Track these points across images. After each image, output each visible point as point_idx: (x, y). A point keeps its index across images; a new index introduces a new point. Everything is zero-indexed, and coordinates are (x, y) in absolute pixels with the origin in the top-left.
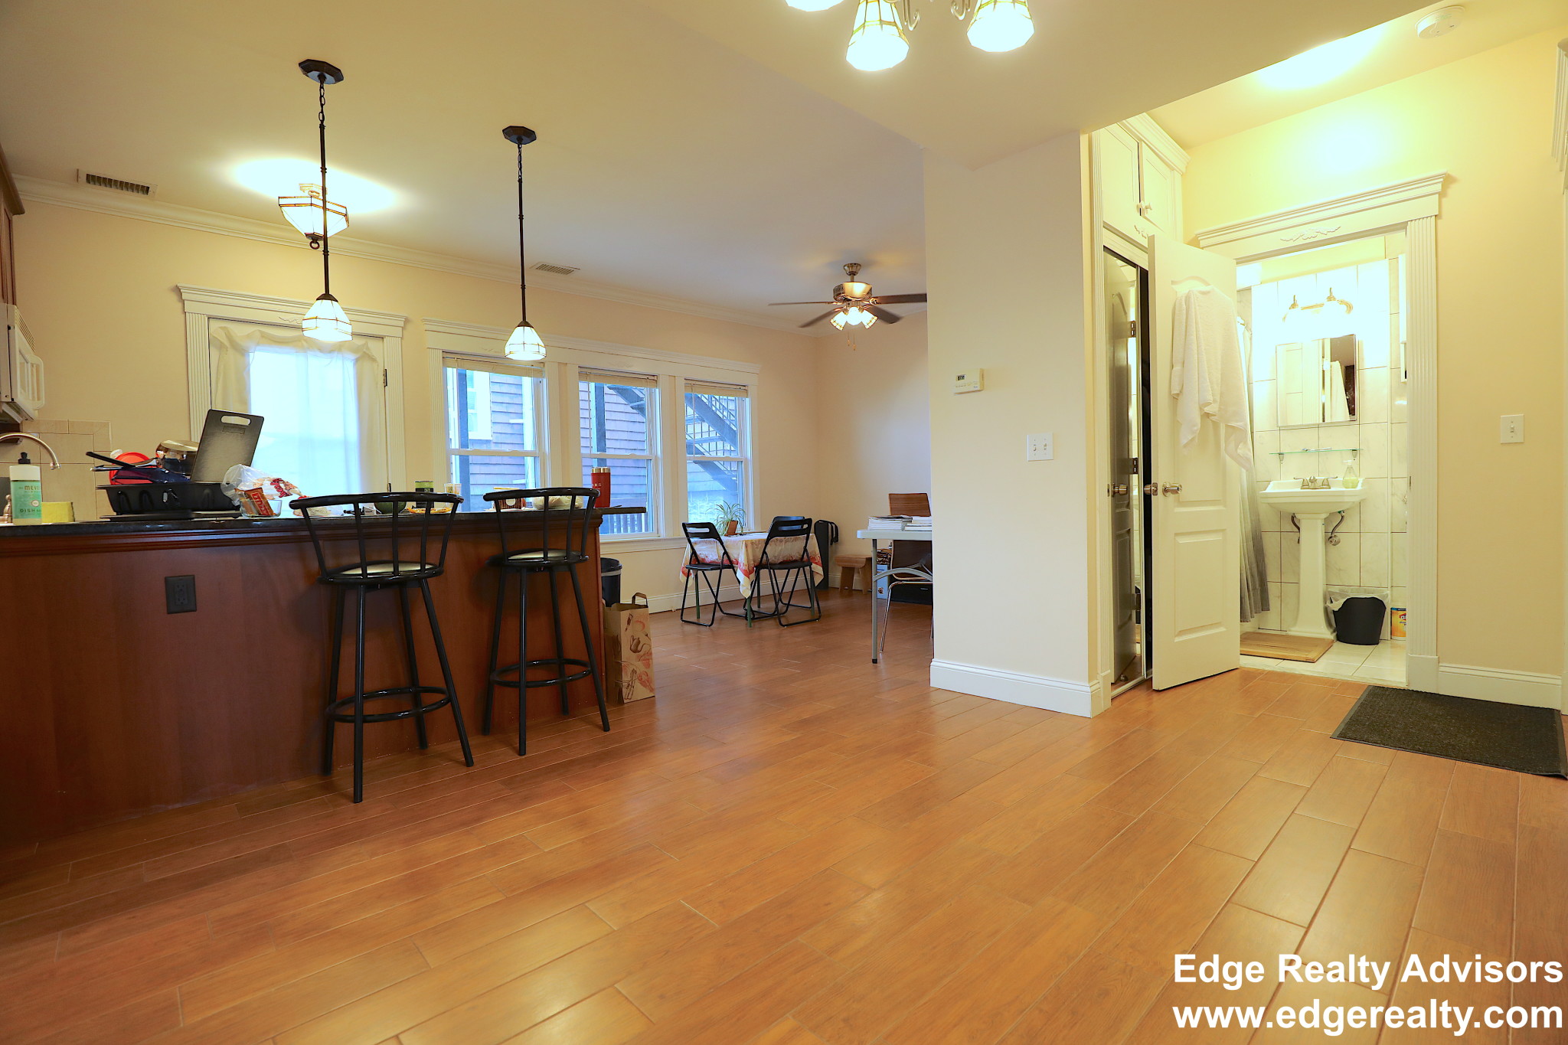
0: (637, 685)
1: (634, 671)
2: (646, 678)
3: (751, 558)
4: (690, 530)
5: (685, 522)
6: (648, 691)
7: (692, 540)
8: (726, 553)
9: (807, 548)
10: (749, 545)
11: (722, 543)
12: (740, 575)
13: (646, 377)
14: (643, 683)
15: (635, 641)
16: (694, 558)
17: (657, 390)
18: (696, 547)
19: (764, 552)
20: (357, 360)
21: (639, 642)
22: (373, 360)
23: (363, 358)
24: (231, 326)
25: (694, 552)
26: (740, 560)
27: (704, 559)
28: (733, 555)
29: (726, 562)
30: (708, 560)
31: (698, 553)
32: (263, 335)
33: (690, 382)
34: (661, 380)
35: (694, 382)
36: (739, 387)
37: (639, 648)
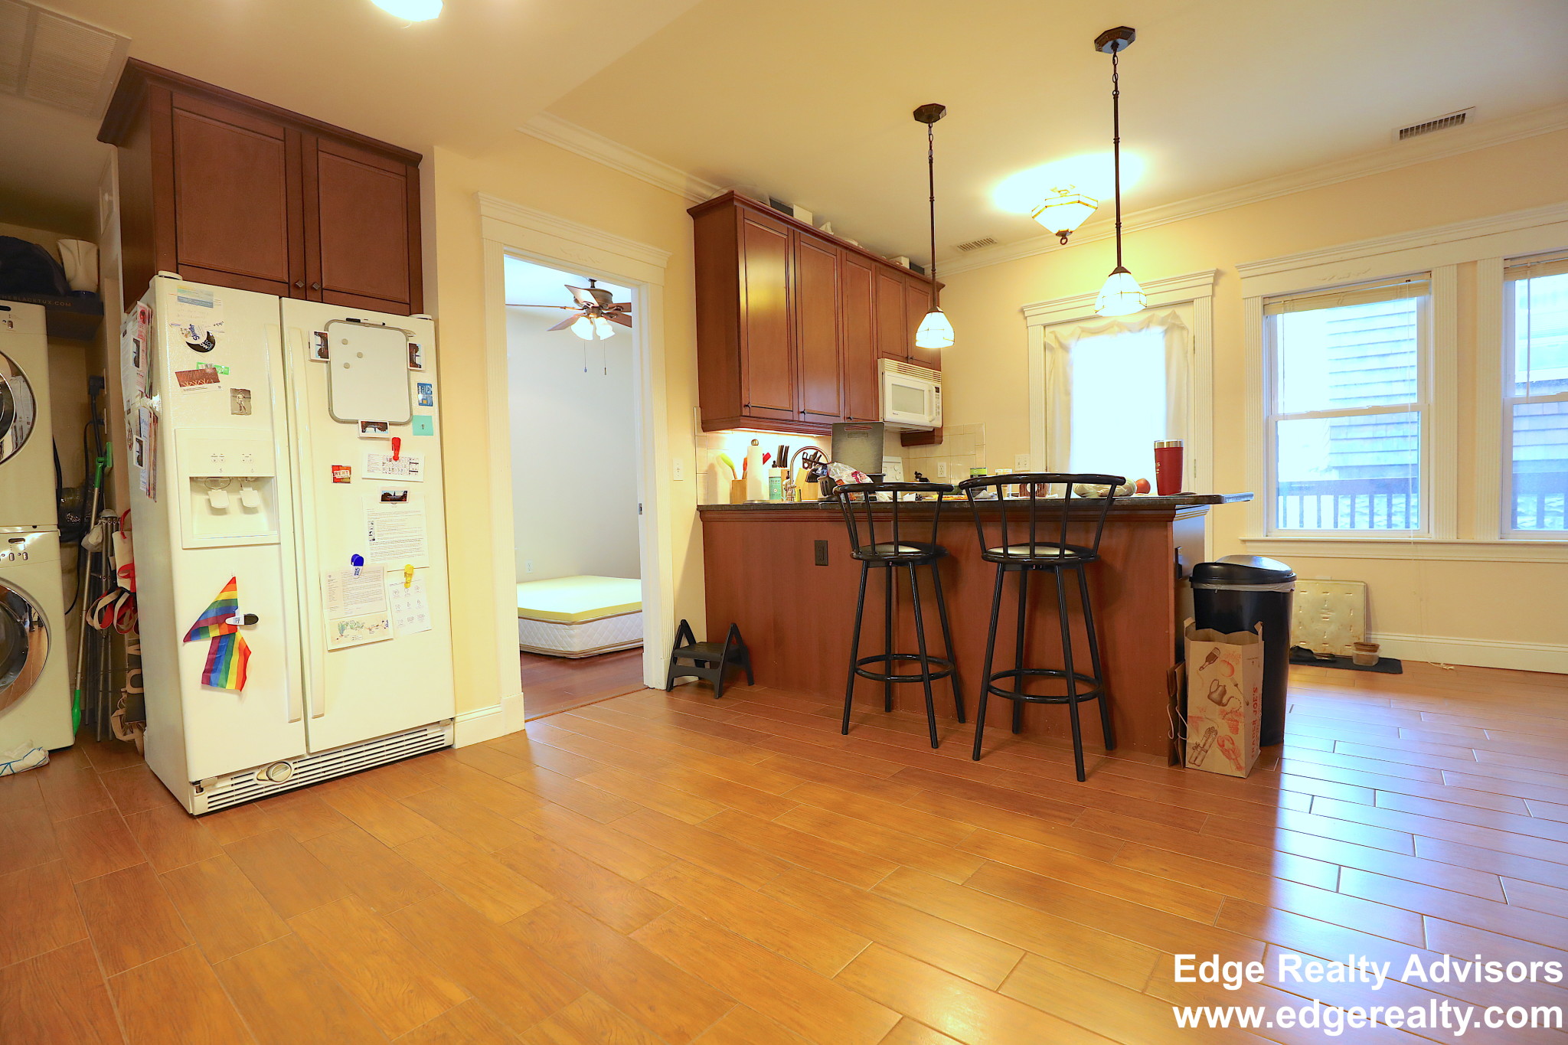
0: (1216, 752)
1: (1211, 731)
2: (1231, 746)
6: (1234, 767)
14: (1226, 753)
15: (1220, 688)
20: (1166, 332)
21: (1224, 693)
22: (1182, 328)
23: (1173, 327)
24: (1058, 329)
32: (1084, 330)
37: (1224, 701)
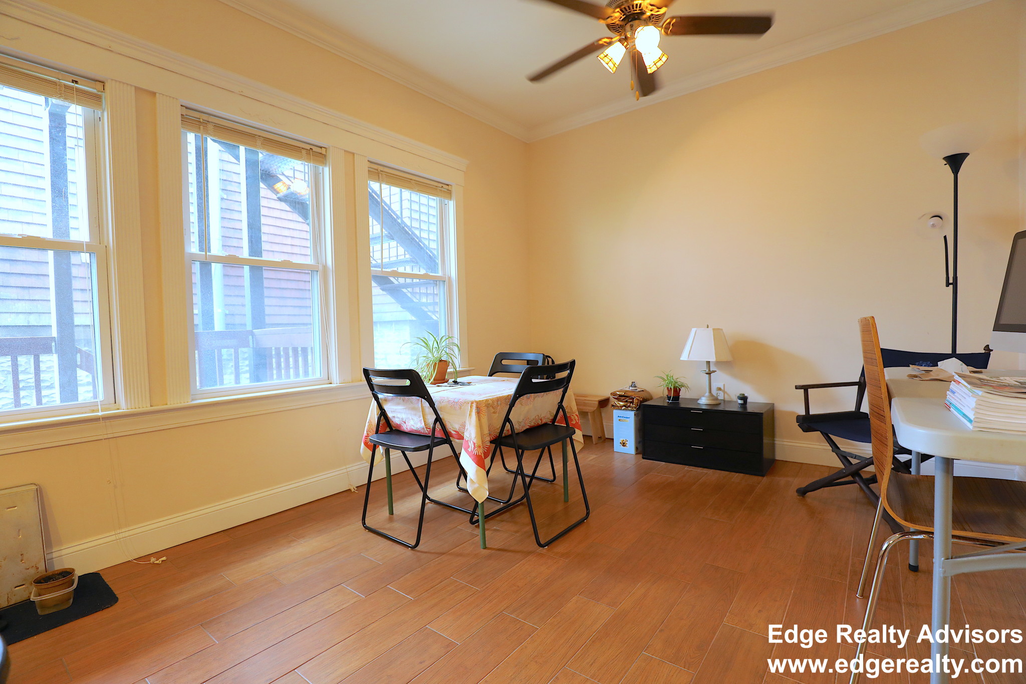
3: (486, 431)
4: (376, 380)
5: (368, 367)
7: (380, 396)
8: (438, 419)
9: (564, 404)
10: (484, 409)
11: (432, 404)
12: (467, 461)
13: (308, 147)
16: (383, 421)
17: (326, 170)
18: (386, 407)
19: (507, 419)
25: (383, 413)
26: (466, 435)
27: (399, 426)
28: (452, 425)
29: (439, 434)
30: (406, 427)
31: (390, 415)
33: (376, 167)
34: (331, 155)
35: (381, 168)
36: (440, 185)
